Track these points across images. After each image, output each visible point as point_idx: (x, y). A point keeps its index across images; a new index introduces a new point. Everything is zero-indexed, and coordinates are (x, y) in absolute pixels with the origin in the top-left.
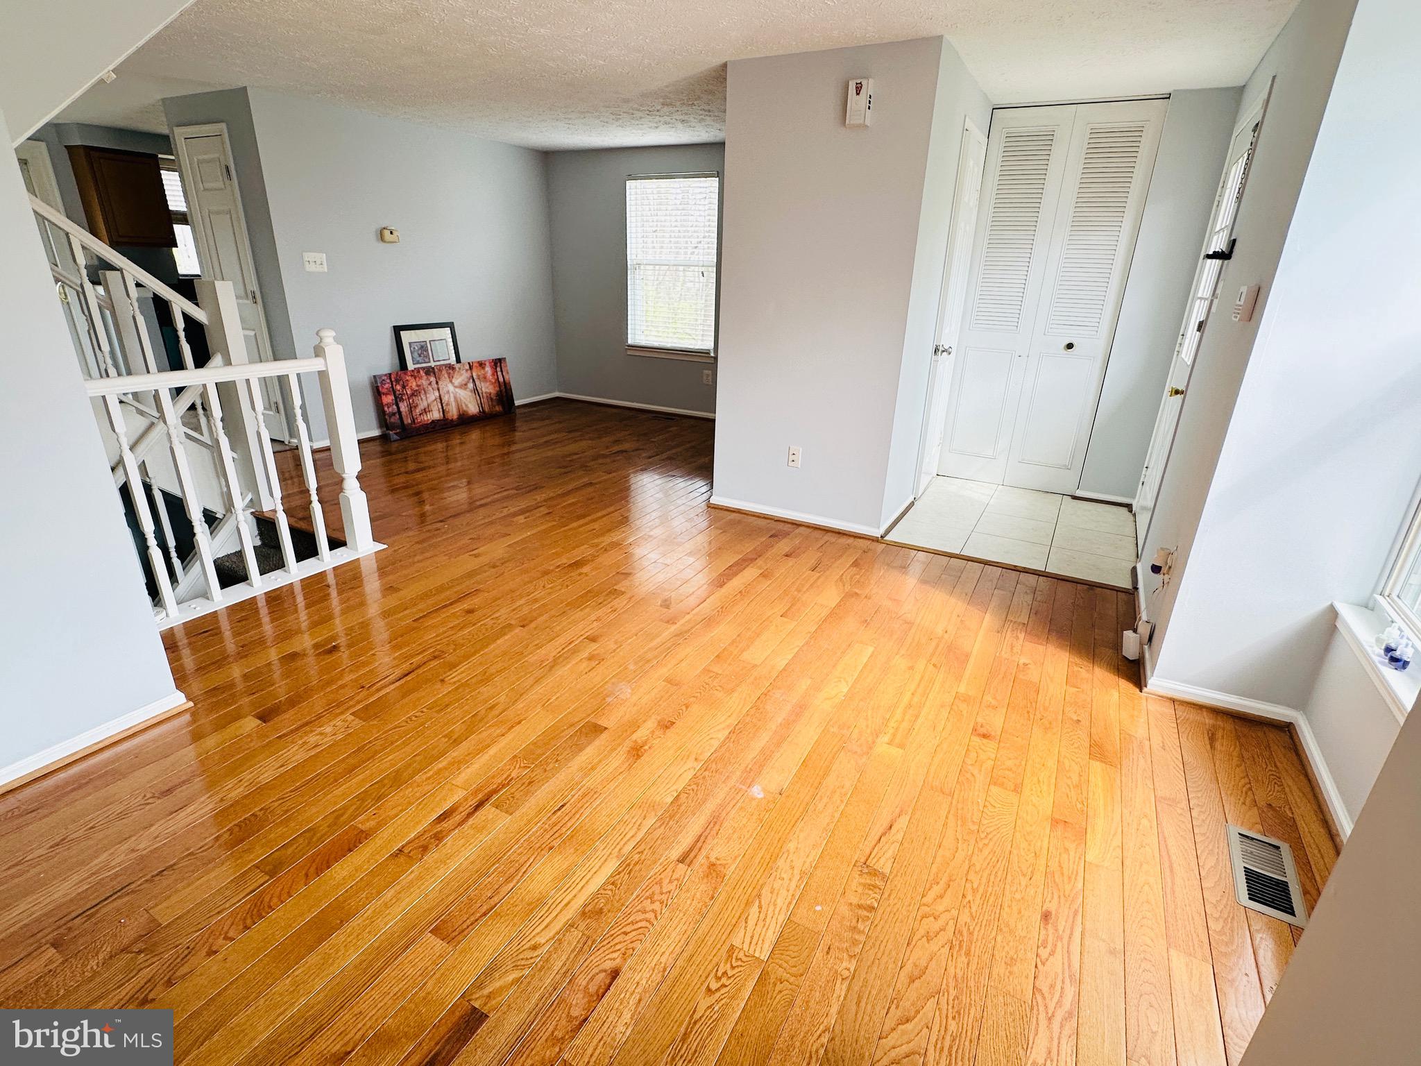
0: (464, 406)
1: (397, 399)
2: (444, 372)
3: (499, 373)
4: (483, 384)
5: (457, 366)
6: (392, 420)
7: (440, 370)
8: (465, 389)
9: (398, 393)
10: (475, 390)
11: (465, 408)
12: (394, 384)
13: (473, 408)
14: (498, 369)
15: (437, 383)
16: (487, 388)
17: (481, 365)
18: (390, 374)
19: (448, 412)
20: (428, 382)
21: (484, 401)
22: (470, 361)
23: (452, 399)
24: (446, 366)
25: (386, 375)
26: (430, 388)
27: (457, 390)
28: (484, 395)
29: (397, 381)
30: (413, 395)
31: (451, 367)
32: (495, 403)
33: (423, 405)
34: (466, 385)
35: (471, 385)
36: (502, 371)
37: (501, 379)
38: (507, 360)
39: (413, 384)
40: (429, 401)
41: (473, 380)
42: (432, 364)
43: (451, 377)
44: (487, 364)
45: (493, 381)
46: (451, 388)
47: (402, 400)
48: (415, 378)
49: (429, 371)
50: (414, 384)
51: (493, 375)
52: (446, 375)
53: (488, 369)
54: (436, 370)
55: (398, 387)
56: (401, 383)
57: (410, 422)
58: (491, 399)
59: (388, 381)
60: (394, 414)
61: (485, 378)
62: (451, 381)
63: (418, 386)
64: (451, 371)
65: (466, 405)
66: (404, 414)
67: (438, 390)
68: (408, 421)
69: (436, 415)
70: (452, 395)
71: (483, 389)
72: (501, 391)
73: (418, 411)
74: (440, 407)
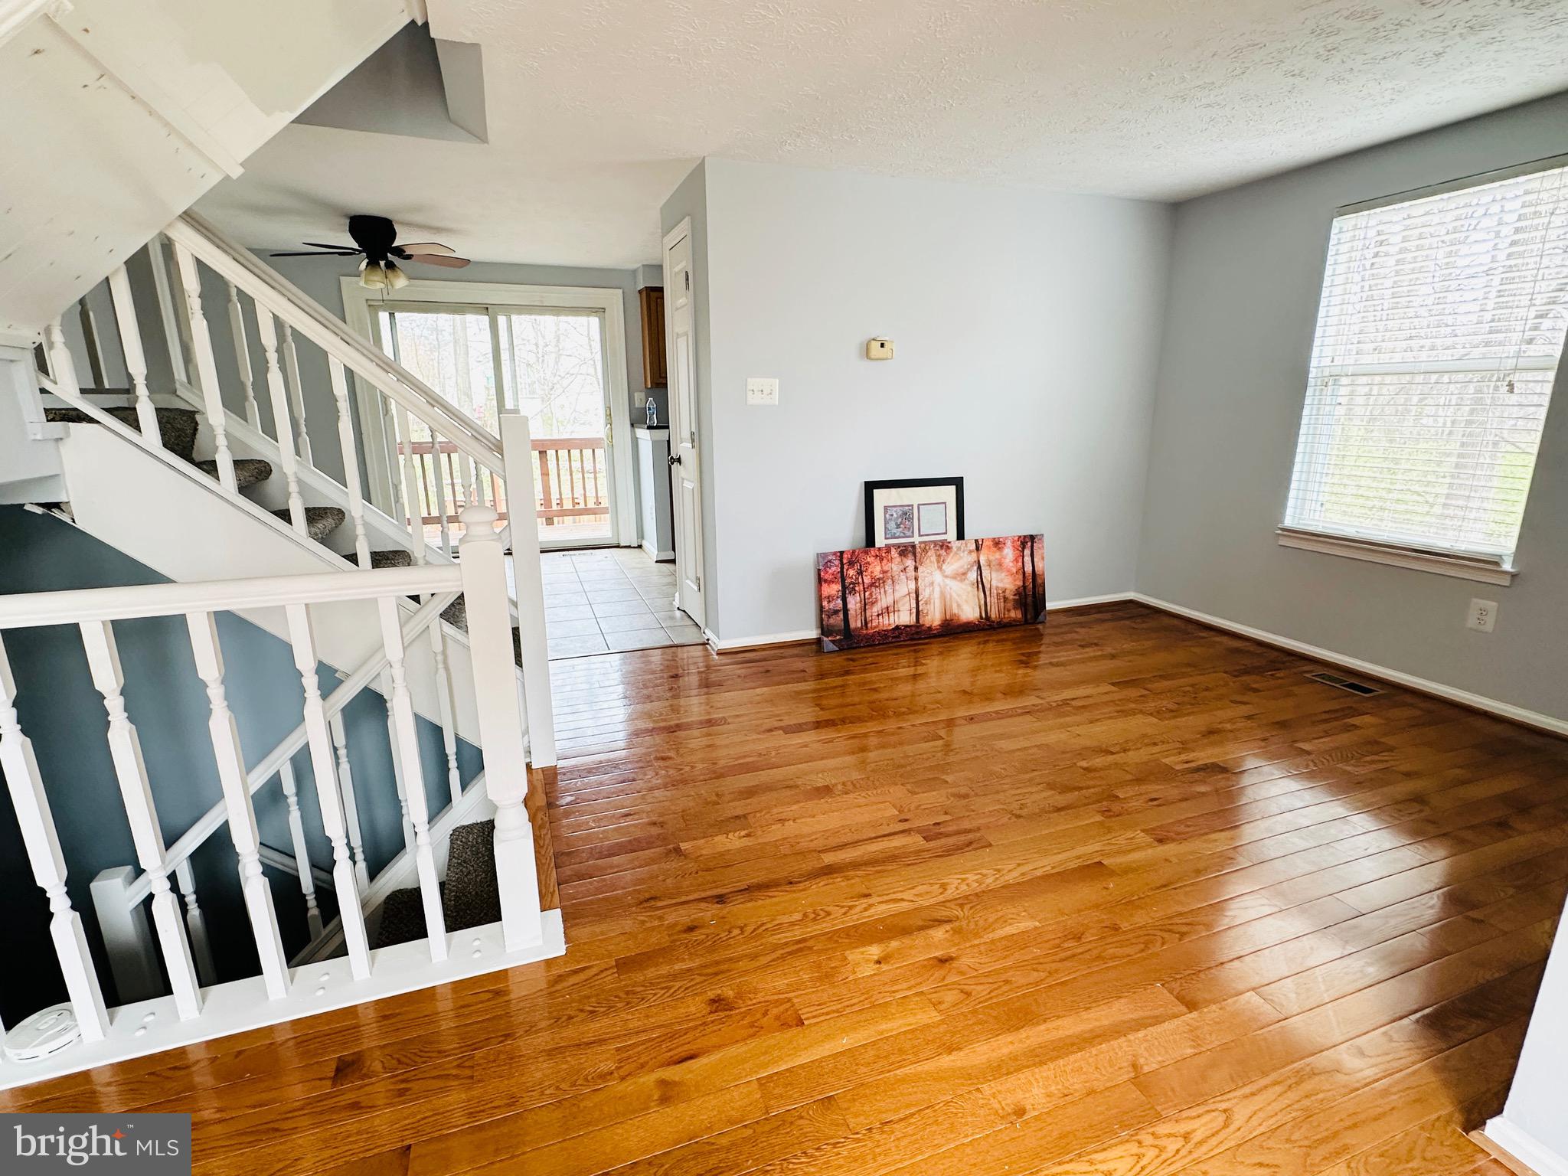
0: (955, 606)
1: (846, 591)
2: (931, 553)
3: (1027, 559)
4: (994, 575)
5: (956, 544)
6: (832, 621)
7: (925, 551)
8: (962, 581)
9: (848, 581)
10: (980, 583)
11: (955, 611)
12: (846, 567)
13: (969, 611)
14: (1027, 552)
15: (916, 569)
16: (1002, 581)
17: (998, 544)
18: (842, 553)
19: (927, 614)
20: (902, 567)
21: (992, 601)
22: (979, 537)
23: (937, 595)
24: (935, 543)
25: (835, 554)
26: (904, 577)
27: (948, 581)
28: (994, 592)
29: (851, 564)
30: (872, 585)
31: (945, 546)
32: (1010, 605)
33: (885, 601)
34: (964, 574)
35: (973, 576)
36: (1032, 555)
37: (1028, 568)
38: (1045, 539)
39: (876, 569)
40: (898, 595)
41: (979, 567)
42: (916, 540)
43: (940, 561)
44: (1009, 543)
45: (1014, 570)
46: (938, 577)
47: (853, 591)
48: (881, 560)
49: (907, 550)
50: (878, 568)
51: (1016, 560)
52: (934, 558)
53: (1009, 553)
54: (918, 550)
55: (851, 572)
56: (857, 566)
57: (859, 625)
58: (1005, 599)
59: (837, 562)
60: (836, 612)
61: (1000, 565)
62: (940, 568)
63: (884, 572)
64: (943, 552)
65: (959, 606)
66: (851, 613)
67: (916, 579)
68: (855, 623)
69: (904, 617)
70: (937, 590)
71: (994, 583)
72: (1024, 587)
73: (876, 609)
74: (914, 605)
